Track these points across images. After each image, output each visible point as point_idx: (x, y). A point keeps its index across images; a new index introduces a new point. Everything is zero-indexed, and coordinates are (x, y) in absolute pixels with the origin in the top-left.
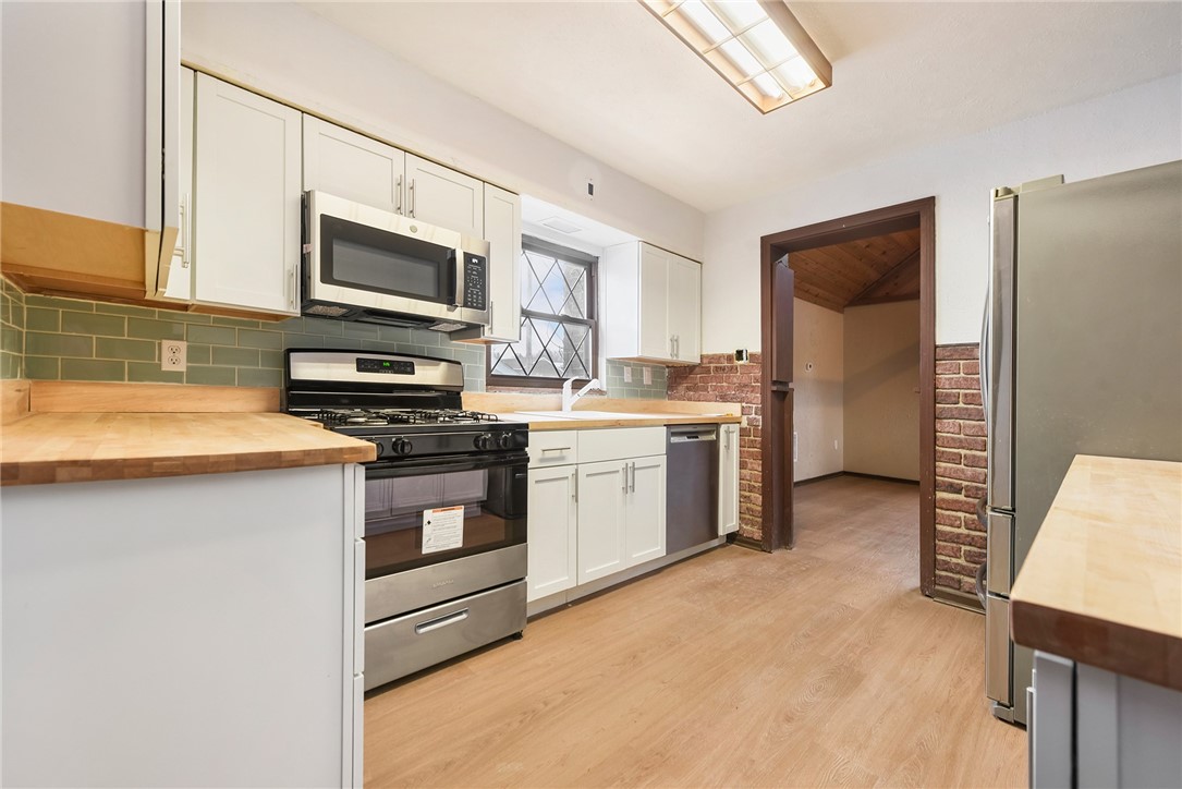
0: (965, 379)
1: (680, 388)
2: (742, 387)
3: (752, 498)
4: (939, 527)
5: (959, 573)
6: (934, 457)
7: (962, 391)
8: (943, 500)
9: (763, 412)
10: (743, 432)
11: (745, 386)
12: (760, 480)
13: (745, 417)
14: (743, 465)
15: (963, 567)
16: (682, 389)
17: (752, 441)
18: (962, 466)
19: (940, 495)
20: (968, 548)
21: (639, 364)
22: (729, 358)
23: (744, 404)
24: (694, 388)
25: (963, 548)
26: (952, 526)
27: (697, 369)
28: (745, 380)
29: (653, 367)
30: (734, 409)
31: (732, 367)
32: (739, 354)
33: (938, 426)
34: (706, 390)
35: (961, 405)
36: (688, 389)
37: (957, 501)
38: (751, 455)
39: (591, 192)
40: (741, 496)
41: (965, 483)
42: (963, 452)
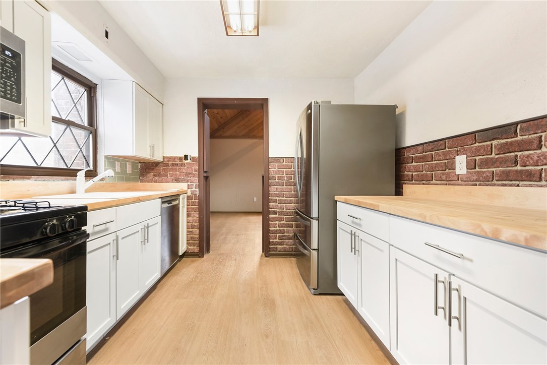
0: (278, 171)
1: (149, 175)
2: (188, 174)
3: (194, 232)
4: (270, 229)
5: (277, 245)
6: (269, 201)
7: (277, 175)
8: (272, 218)
9: (199, 187)
10: (189, 198)
11: (190, 174)
12: (198, 221)
13: (189, 190)
14: (188, 215)
15: (278, 242)
16: (150, 176)
17: (193, 202)
18: (277, 204)
19: (271, 216)
20: (279, 234)
21: (124, 160)
22: (180, 159)
23: (189, 183)
24: (159, 175)
25: (278, 235)
26: (274, 227)
27: (160, 164)
28: (189, 171)
29: (133, 163)
30: (183, 186)
31: (182, 164)
32: (186, 157)
33: (270, 189)
34: (166, 176)
35: (277, 180)
36: (154, 176)
37: (276, 217)
38: (194, 210)
39: (107, 36)
40: (188, 232)
41: (278, 210)
42: (277, 198)
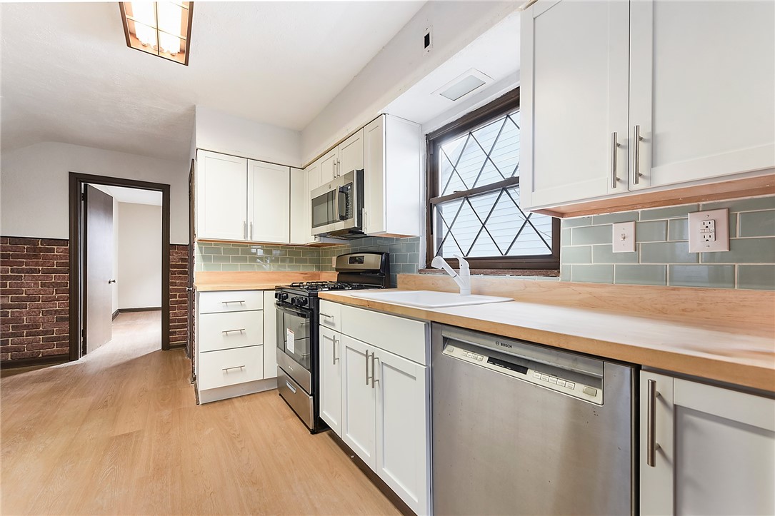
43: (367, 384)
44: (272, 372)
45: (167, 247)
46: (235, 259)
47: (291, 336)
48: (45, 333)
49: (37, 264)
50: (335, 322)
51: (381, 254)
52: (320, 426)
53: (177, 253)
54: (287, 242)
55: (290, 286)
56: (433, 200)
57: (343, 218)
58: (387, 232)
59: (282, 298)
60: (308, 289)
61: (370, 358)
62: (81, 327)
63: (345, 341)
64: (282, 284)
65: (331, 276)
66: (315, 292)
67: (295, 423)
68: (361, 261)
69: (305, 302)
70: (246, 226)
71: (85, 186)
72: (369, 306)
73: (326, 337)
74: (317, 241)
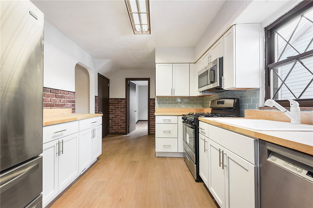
43: (220, 166)
44: (181, 150)
45: (150, 100)
46: (169, 103)
47: (188, 136)
48: (121, 126)
49: (119, 106)
50: (205, 132)
51: (234, 99)
52: (199, 179)
53: (152, 101)
54: (188, 95)
55: (188, 114)
56: (270, 66)
57: (212, 82)
58: (236, 87)
59: (185, 119)
60: (194, 116)
61: (221, 154)
62: (128, 125)
63: (210, 142)
64: (185, 114)
65: (208, 110)
66: (197, 117)
67: (189, 174)
68: (223, 103)
69: (193, 122)
70: (172, 90)
71: (129, 81)
72: (221, 126)
73: (202, 139)
74: (201, 94)
